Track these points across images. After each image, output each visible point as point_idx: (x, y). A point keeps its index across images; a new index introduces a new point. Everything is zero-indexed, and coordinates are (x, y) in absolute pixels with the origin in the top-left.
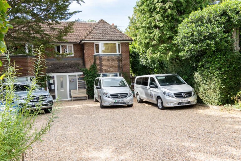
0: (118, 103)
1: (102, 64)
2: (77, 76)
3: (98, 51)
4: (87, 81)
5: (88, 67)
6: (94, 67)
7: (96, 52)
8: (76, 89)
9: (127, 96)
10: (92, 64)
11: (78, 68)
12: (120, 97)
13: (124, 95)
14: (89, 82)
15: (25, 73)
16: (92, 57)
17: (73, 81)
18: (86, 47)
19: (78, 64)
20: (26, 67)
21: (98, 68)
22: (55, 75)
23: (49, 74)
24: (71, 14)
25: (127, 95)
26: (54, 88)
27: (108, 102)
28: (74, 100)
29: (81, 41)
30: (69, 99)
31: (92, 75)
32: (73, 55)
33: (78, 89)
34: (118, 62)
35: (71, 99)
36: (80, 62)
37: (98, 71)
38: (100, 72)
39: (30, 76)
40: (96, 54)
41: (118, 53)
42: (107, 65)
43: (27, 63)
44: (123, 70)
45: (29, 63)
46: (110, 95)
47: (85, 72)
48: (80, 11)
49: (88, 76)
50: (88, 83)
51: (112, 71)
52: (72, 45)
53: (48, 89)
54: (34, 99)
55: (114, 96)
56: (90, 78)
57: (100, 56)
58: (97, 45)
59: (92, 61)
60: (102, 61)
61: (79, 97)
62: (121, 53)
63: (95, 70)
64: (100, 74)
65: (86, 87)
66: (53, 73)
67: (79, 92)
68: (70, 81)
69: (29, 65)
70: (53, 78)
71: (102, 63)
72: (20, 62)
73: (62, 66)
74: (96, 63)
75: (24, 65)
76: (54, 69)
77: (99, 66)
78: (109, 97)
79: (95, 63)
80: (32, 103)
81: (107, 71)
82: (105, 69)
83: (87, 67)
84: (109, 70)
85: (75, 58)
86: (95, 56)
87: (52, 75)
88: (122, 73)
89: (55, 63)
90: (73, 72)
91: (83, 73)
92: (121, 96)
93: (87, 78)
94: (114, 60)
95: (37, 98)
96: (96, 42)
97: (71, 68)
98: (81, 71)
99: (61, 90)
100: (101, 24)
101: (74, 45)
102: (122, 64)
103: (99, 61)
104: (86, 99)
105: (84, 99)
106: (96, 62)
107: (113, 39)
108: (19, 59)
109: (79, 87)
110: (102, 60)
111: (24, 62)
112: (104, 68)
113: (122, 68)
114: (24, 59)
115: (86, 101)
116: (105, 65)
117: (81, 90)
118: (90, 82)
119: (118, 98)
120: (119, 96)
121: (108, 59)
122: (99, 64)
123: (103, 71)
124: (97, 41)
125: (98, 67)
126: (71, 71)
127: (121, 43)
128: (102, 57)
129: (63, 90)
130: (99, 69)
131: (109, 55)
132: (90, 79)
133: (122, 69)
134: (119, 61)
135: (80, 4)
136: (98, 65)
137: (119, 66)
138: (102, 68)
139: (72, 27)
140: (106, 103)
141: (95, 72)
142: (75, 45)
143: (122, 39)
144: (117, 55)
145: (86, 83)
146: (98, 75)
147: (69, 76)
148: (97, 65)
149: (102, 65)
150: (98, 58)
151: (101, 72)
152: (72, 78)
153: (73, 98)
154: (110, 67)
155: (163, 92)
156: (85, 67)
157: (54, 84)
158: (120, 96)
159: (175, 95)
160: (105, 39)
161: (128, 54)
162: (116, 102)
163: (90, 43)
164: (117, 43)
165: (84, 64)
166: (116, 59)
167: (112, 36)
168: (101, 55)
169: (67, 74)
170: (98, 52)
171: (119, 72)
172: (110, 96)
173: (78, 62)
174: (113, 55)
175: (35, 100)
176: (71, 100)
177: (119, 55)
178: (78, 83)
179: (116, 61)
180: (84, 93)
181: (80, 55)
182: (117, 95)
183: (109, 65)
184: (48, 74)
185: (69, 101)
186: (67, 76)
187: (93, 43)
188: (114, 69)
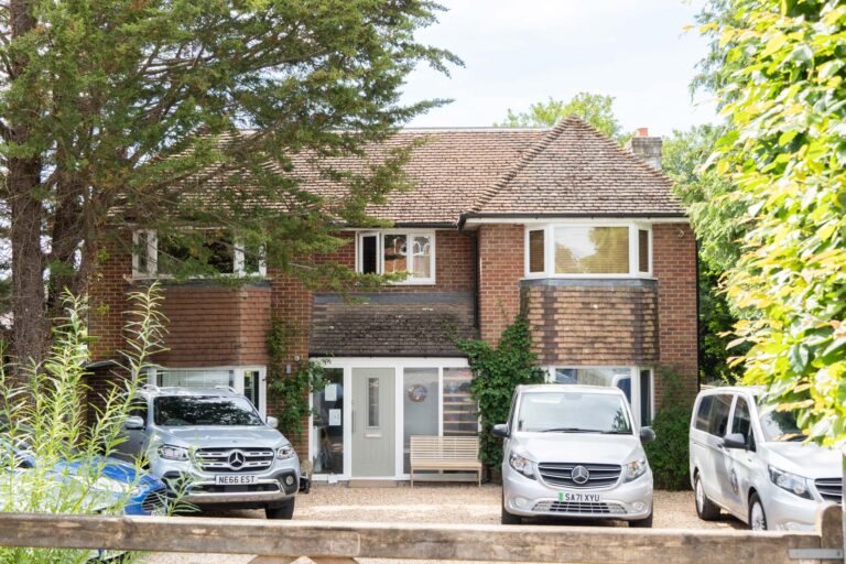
0: (574, 507)
1: (555, 322)
2: (441, 372)
3: (537, 264)
4: (482, 401)
5: (493, 333)
6: (518, 334)
7: (532, 270)
8: (436, 433)
9: (615, 479)
10: (512, 320)
11: (447, 339)
12: (581, 479)
13: (604, 474)
14: (490, 406)
15: (225, 351)
16: (512, 289)
17: (422, 398)
18: (486, 247)
19: (452, 318)
20: (233, 328)
21: (534, 339)
22: (347, 365)
23: (319, 359)
24: (405, 113)
25: (619, 472)
26: (339, 424)
27: (529, 499)
28: (418, 484)
29: (463, 219)
30: (400, 475)
31: (507, 374)
32: (432, 280)
33: (445, 434)
34: (632, 318)
35: (406, 477)
36: (463, 311)
37: (534, 357)
38: (546, 362)
39: (243, 364)
40: (529, 275)
41: (634, 272)
42: (578, 328)
43: (234, 312)
44: (664, 355)
45: (242, 311)
46: (536, 467)
47: (476, 357)
48: (443, 102)
49: (488, 374)
50: (485, 407)
51: (602, 357)
52: (430, 235)
53: (315, 424)
54: (224, 459)
55: (556, 473)
56: (498, 386)
57: (547, 286)
58: (537, 236)
59: (513, 310)
60: (555, 311)
61: (445, 472)
62: (656, 272)
63: (524, 349)
64: (544, 368)
65: (480, 428)
66: (337, 355)
67: (447, 450)
68: (410, 397)
69: (244, 317)
70: (336, 376)
71: (556, 317)
72: (212, 306)
73: (380, 328)
74: (529, 317)
75: (224, 317)
76: (343, 339)
77: (542, 334)
78: (532, 477)
79: (523, 317)
80: (211, 475)
81: (579, 357)
82: (570, 349)
83: (489, 335)
84: (586, 351)
85: (440, 292)
86: (526, 286)
87: (335, 363)
88: (655, 367)
89: (354, 314)
90: (426, 356)
91: (470, 363)
92: (588, 477)
93: (486, 386)
94: (613, 304)
95: (233, 456)
96: (532, 224)
97: (416, 336)
98: (459, 351)
99: (369, 436)
100: (568, 138)
101: (438, 233)
102: (656, 325)
103: (542, 311)
104: (475, 484)
105: (468, 484)
106: (528, 312)
107: (612, 207)
108: (206, 295)
109: (446, 427)
110: (556, 305)
111: (226, 306)
112: (564, 341)
113: (656, 343)
114: (225, 295)
115: (472, 489)
116: (570, 328)
117: (456, 441)
118: (495, 404)
119: (570, 482)
120: (577, 473)
121: (587, 300)
122: (542, 323)
123: (561, 357)
124: (537, 216)
125: (538, 336)
126: (414, 352)
127: (655, 227)
128: (554, 289)
129: (378, 435)
130: (542, 345)
131: (589, 284)
132: (497, 393)
133: (657, 348)
134: (639, 310)
135: (444, 69)
136: (537, 328)
137: (638, 334)
138: (556, 340)
139: (403, 168)
140: (520, 501)
141: (524, 359)
142: (446, 233)
143: (656, 209)
144: (629, 283)
145: (479, 410)
146: (536, 374)
147: (407, 371)
148: (531, 328)
149: (557, 328)
150: (538, 295)
151: (551, 358)
152: (420, 382)
153: (416, 472)
154: (595, 340)
155: (770, 471)
156: (478, 336)
157: (339, 404)
158: (580, 475)
159: (818, 487)
160: (575, 211)
161: (690, 279)
162: (564, 500)
163: (504, 225)
164: (633, 227)
165: (477, 323)
166: (625, 301)
167: (610, 193)
168: (550, 284)
169: (399, 364)
170: (541, 269)
171: (637, 364)
172: (539, 474)
173: (451, 309)
174: (610, 284)
175: (226, 465)
176: (407, 483)
177: (638, 284)
178: (446, 407)
179: (626, 311)
180: (467, 455)
181: (464, 279)
182: (570, 472)
183: (587, 328)
184: (318, 362)
185: (398, 483)
186: (397, 371)
187: (522, 227)
188: (612, 350)
